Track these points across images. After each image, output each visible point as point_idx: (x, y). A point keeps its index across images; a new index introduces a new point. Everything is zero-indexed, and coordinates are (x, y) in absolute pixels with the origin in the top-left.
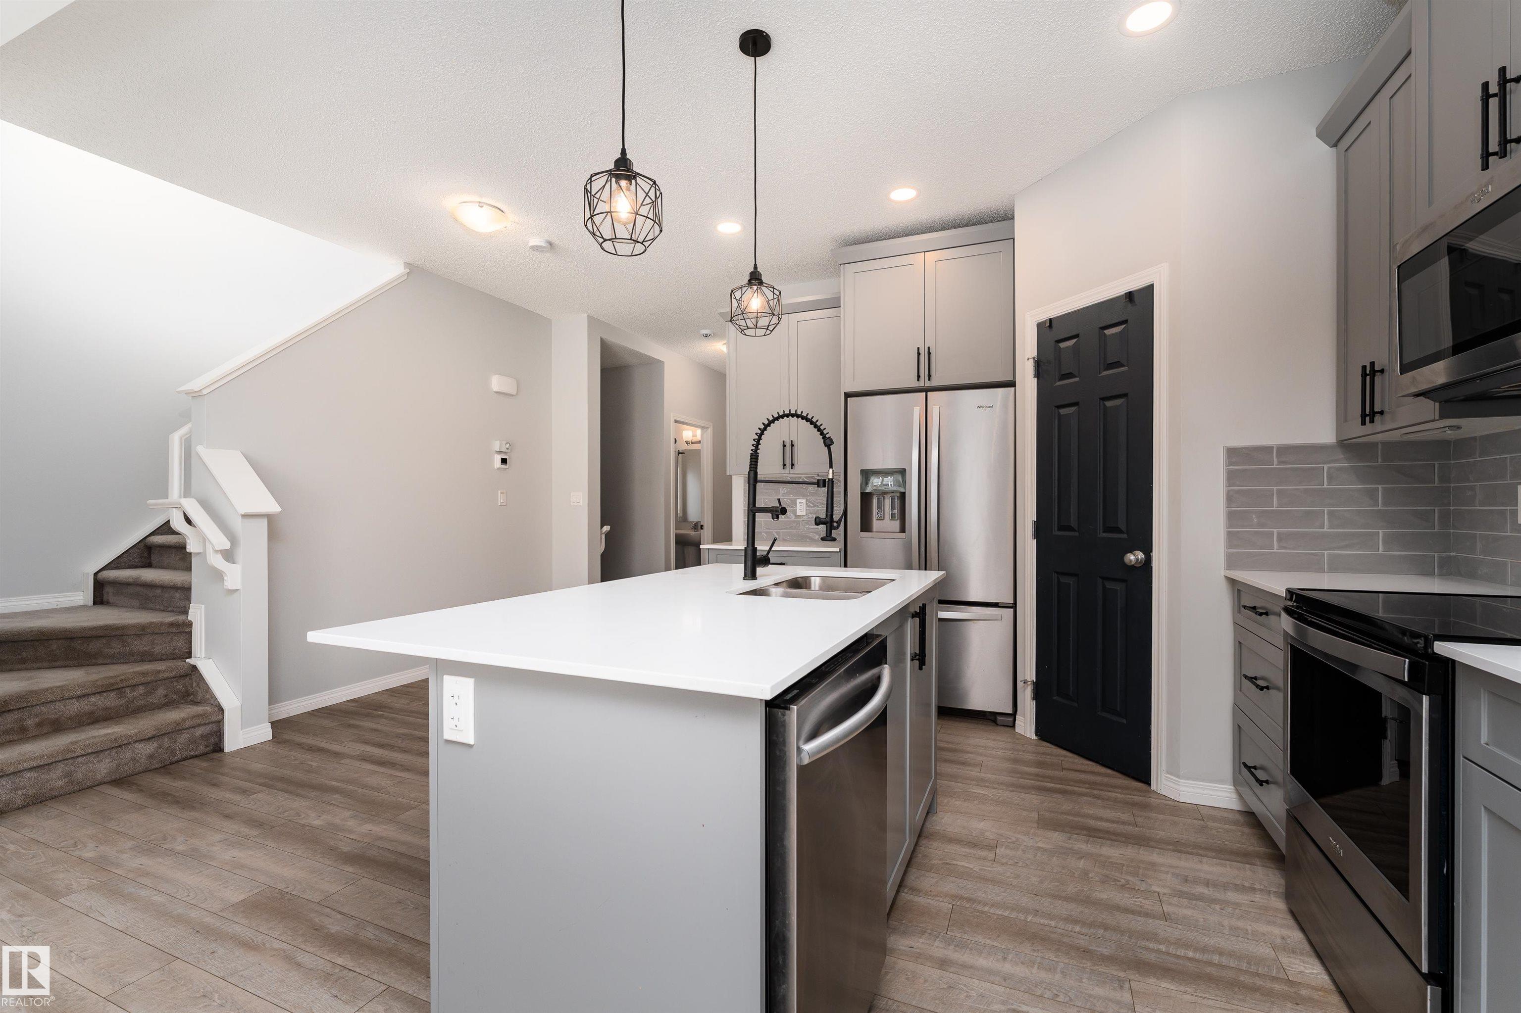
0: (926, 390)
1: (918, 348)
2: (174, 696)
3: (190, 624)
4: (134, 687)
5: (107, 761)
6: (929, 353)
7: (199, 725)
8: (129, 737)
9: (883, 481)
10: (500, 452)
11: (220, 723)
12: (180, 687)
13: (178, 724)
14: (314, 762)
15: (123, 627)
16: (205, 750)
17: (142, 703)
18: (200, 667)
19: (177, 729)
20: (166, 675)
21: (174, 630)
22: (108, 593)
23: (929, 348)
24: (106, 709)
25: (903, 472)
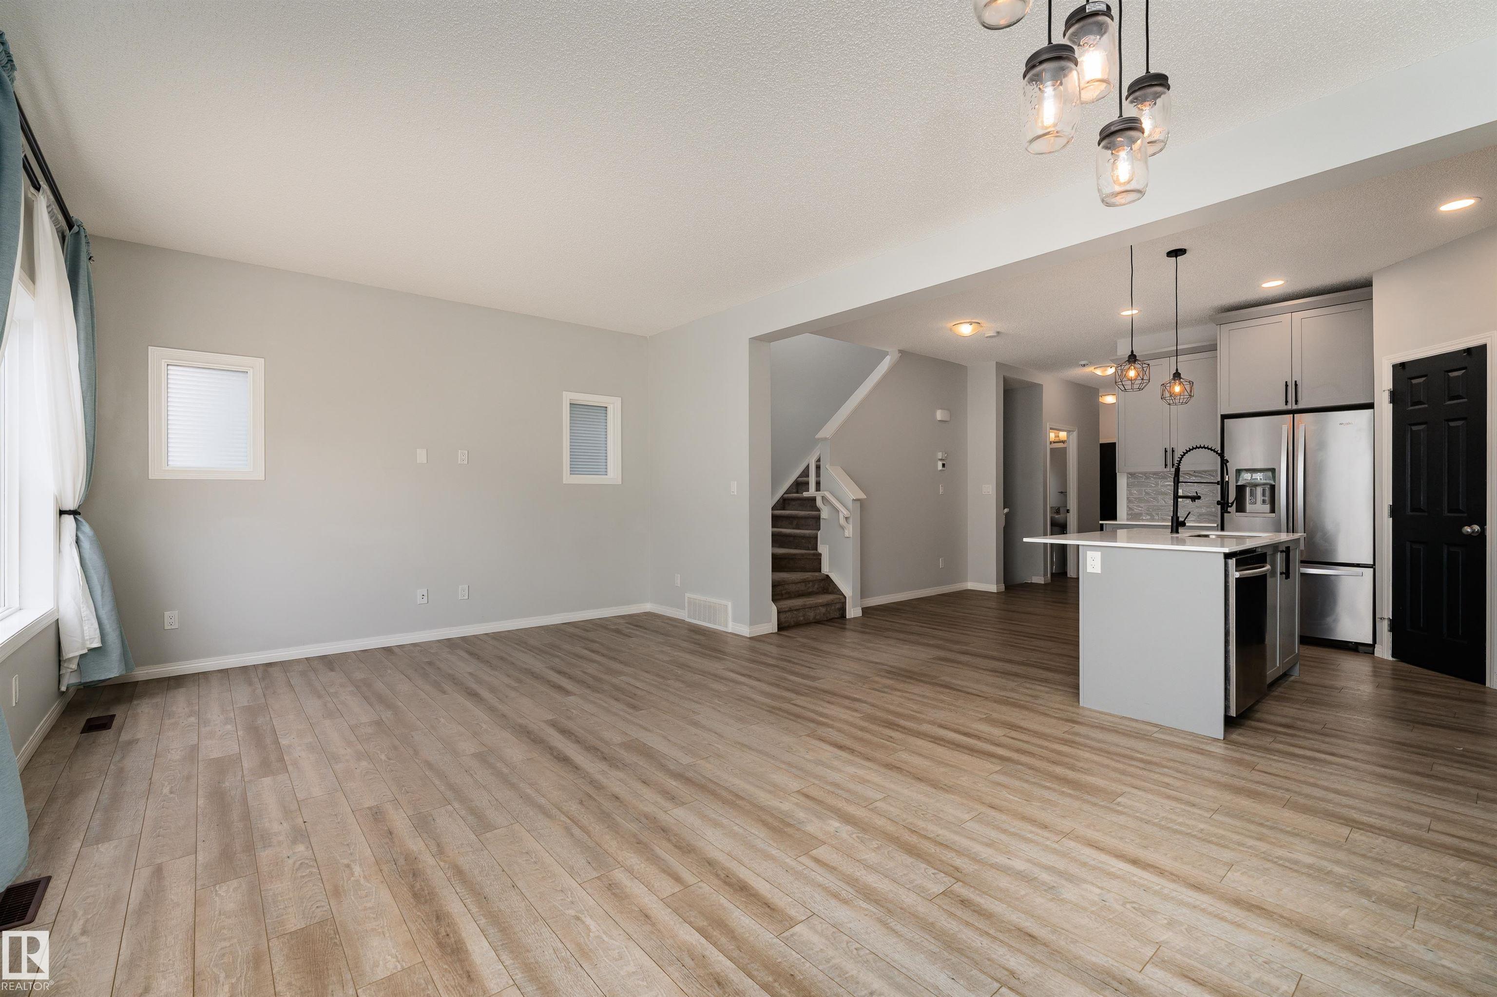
0: (1293, 412)
1: (1286, 382)
2: (824, 588)
3: (820, 555)
5: (812, 613)
6: (1296, 385)
7: (838, 602)
8: (819, 603)
9: (1252, 477)
10: (941, 460)
11: (845, 602)
12: (822, 585)
13: (833, 601)
15: (795, 555)
16: (840, 615)
17: (813, 590)
18: (831, 575)
19: (829, 603)
20: (819, 578)
21: (813, 555)
23: (1296, 382)
25: (1273, 470)
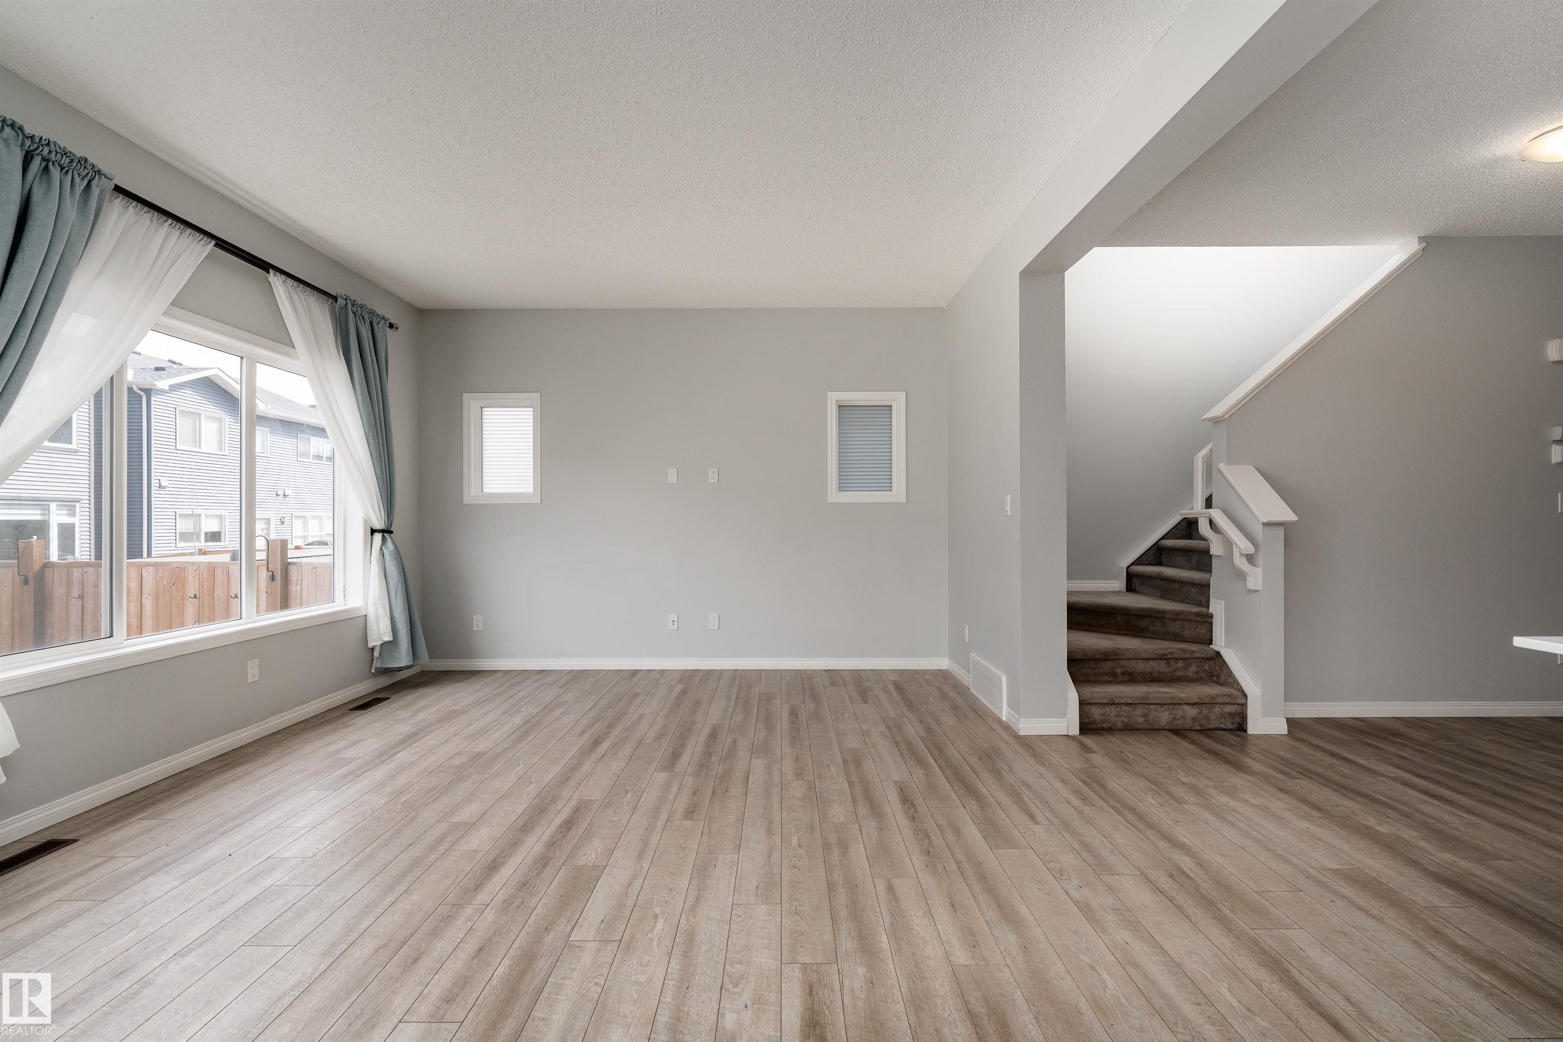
2: (1203, 675)
3: (1211, 616)
4: (1177, 660)
5: (1167, 713)
7: (1228, 704)
8: (1180, 699)
11: (1244, 705)
12: (1207, 667)
13: (1214, 698)
14: (1346, 770)
15: (1163, 612)
16: (1231, 727)
17: (1181, 674)
18: (1224, 654)
19: (1211, 703)
20: (1198, 655)
21: (1199, 619)
22: (1135, 583)
24: (1160, 673)
